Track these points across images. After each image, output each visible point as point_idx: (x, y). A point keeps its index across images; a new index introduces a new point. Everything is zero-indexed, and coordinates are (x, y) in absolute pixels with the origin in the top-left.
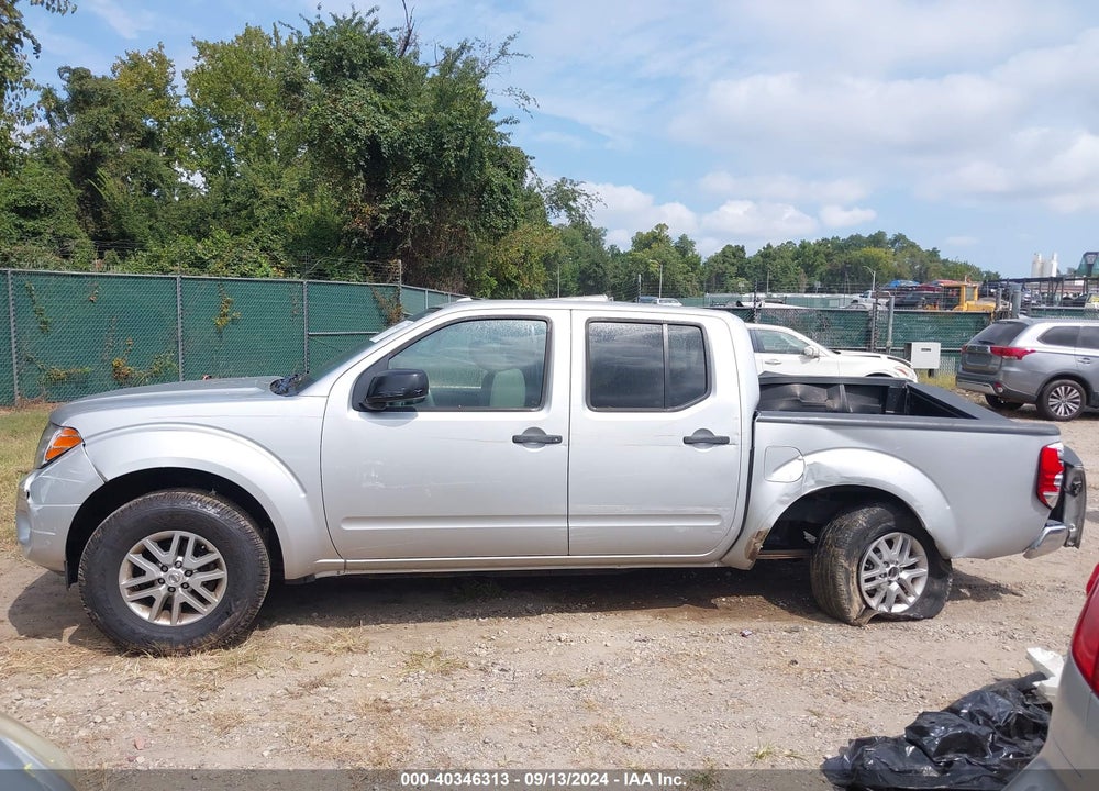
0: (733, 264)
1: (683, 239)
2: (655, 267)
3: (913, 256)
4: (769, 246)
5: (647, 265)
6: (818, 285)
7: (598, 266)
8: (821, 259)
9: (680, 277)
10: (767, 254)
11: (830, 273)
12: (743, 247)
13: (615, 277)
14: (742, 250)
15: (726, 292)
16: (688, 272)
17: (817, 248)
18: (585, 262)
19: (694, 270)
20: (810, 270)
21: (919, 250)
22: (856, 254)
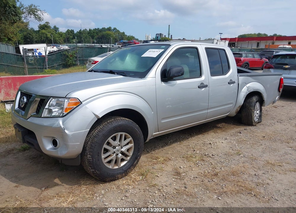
0: (71, 35)
1: (55, 27)
2: (49, 35)
3: (119, 34)
4: (81, 30)
5: (46, 35)
6: (95, 41)
7: (30, 34)
8: (95, 34)
9: (57, 39)
10: (80, 32)
11: (98, 38)
12: (73, 30)
13: (36, 38)
14: (73, 31)
15: (70, 43)
16: (59, 37)
17: (94, 31)
18: (25, 33)
19: (61, 37)
20: (93, 37)
21: (120, 32)
22: (104, 33)
